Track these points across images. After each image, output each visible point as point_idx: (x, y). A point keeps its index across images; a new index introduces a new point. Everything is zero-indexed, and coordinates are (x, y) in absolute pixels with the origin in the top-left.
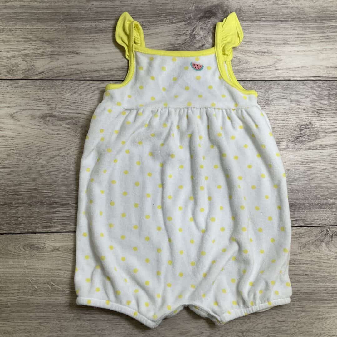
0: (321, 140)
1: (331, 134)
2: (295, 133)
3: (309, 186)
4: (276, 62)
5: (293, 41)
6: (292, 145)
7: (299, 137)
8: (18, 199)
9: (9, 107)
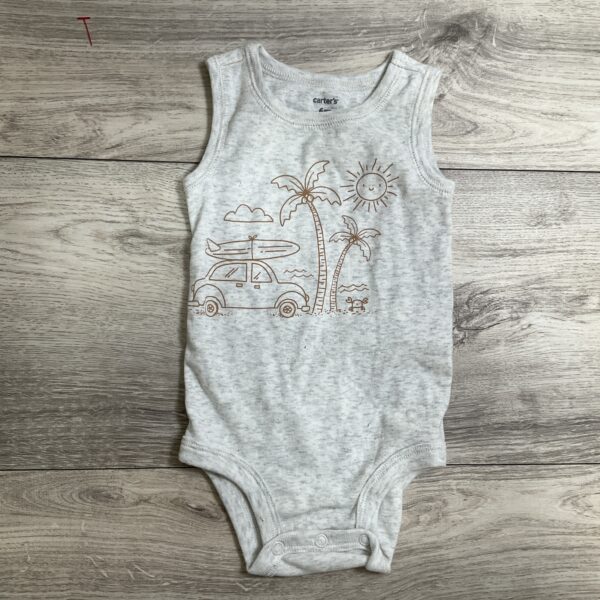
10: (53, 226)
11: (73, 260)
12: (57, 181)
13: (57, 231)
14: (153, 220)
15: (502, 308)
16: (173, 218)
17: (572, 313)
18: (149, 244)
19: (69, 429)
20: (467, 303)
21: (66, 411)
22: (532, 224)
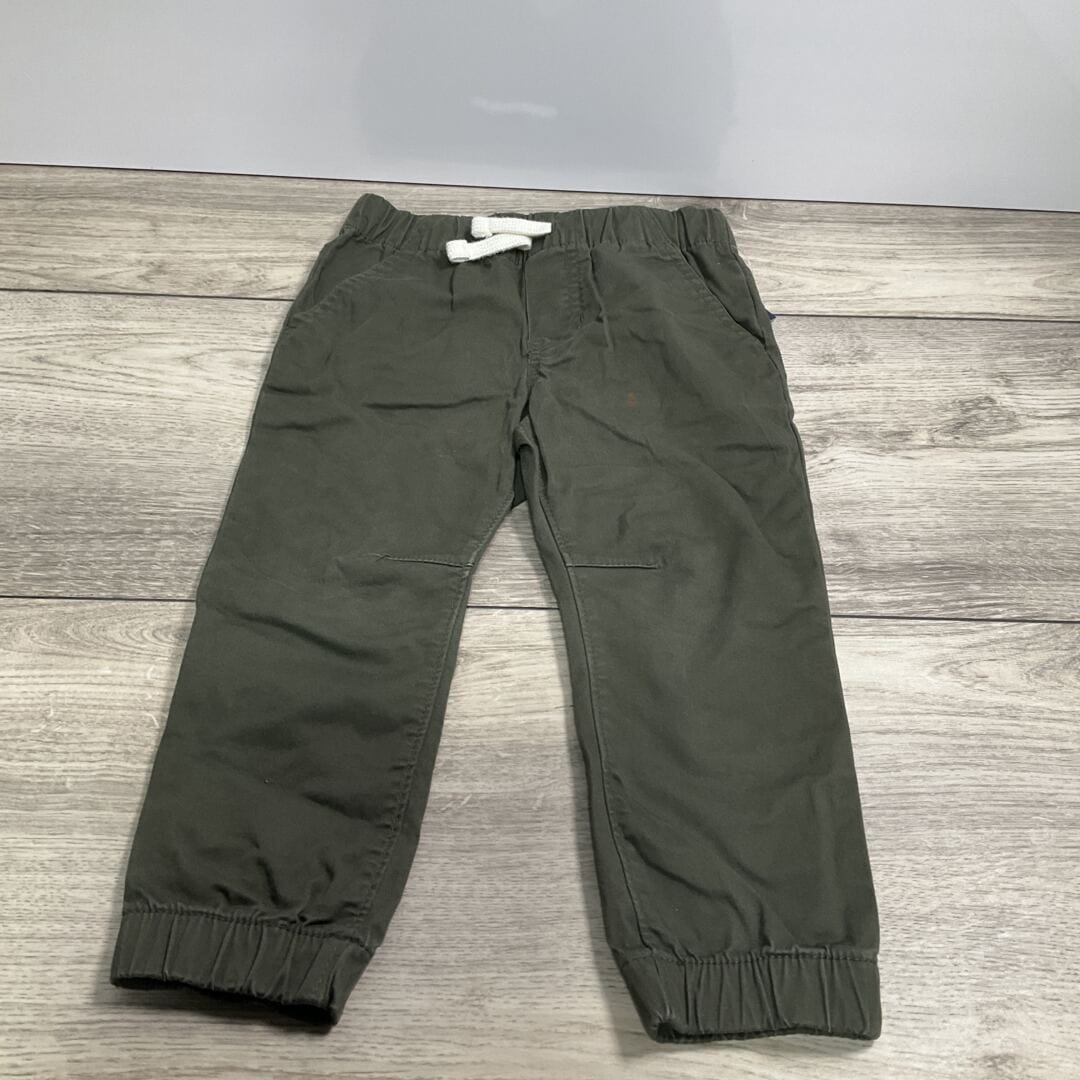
0: (1025, 431)
1: (1051, 422)
2: (949, 415)
3: (1017, 528)
4: (873, 288)
5: (911, 254)
6: (948, 439)
7: (962, 425)
8: (162, 522)
9: (183, 344)
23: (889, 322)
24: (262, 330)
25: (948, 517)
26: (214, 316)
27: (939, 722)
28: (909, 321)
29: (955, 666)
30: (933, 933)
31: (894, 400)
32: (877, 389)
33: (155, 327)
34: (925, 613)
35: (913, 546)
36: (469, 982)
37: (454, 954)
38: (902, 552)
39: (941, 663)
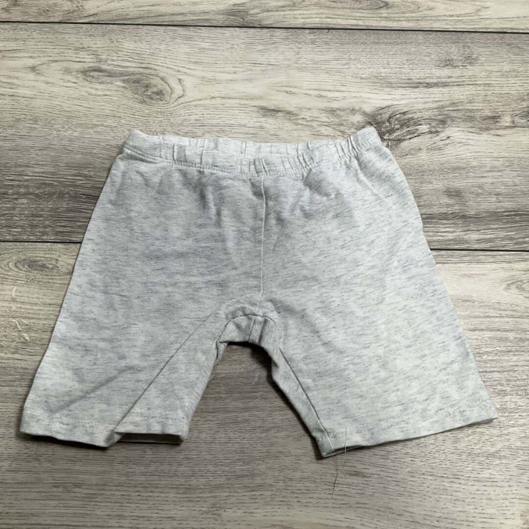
10: (31, 65)
11: (43, 86)
12: (41, 37)
13: (34, 67)
14: (113, 60)
15: (421, 125)
16: (131, 59)
17: (487, 129)
18: (107, 76)
19: (14, 208)
20: (388, 121)
21: (14, 194)
22: (441, 65)
23: (489, 36)
24: (81, 46)
25: (520, 178)
26: (49, 36)
27: (508, 322)
28: (501, 35)
29: (519, 283)
30: (497, 465)
31: (490, 93)
32: (480, 85)
33: (12, 45)
34: (503, 247)
35: (497, 198)
36: (212, 499)
37: (203, 480)
38: (490, 204)
39: (512, 281)
